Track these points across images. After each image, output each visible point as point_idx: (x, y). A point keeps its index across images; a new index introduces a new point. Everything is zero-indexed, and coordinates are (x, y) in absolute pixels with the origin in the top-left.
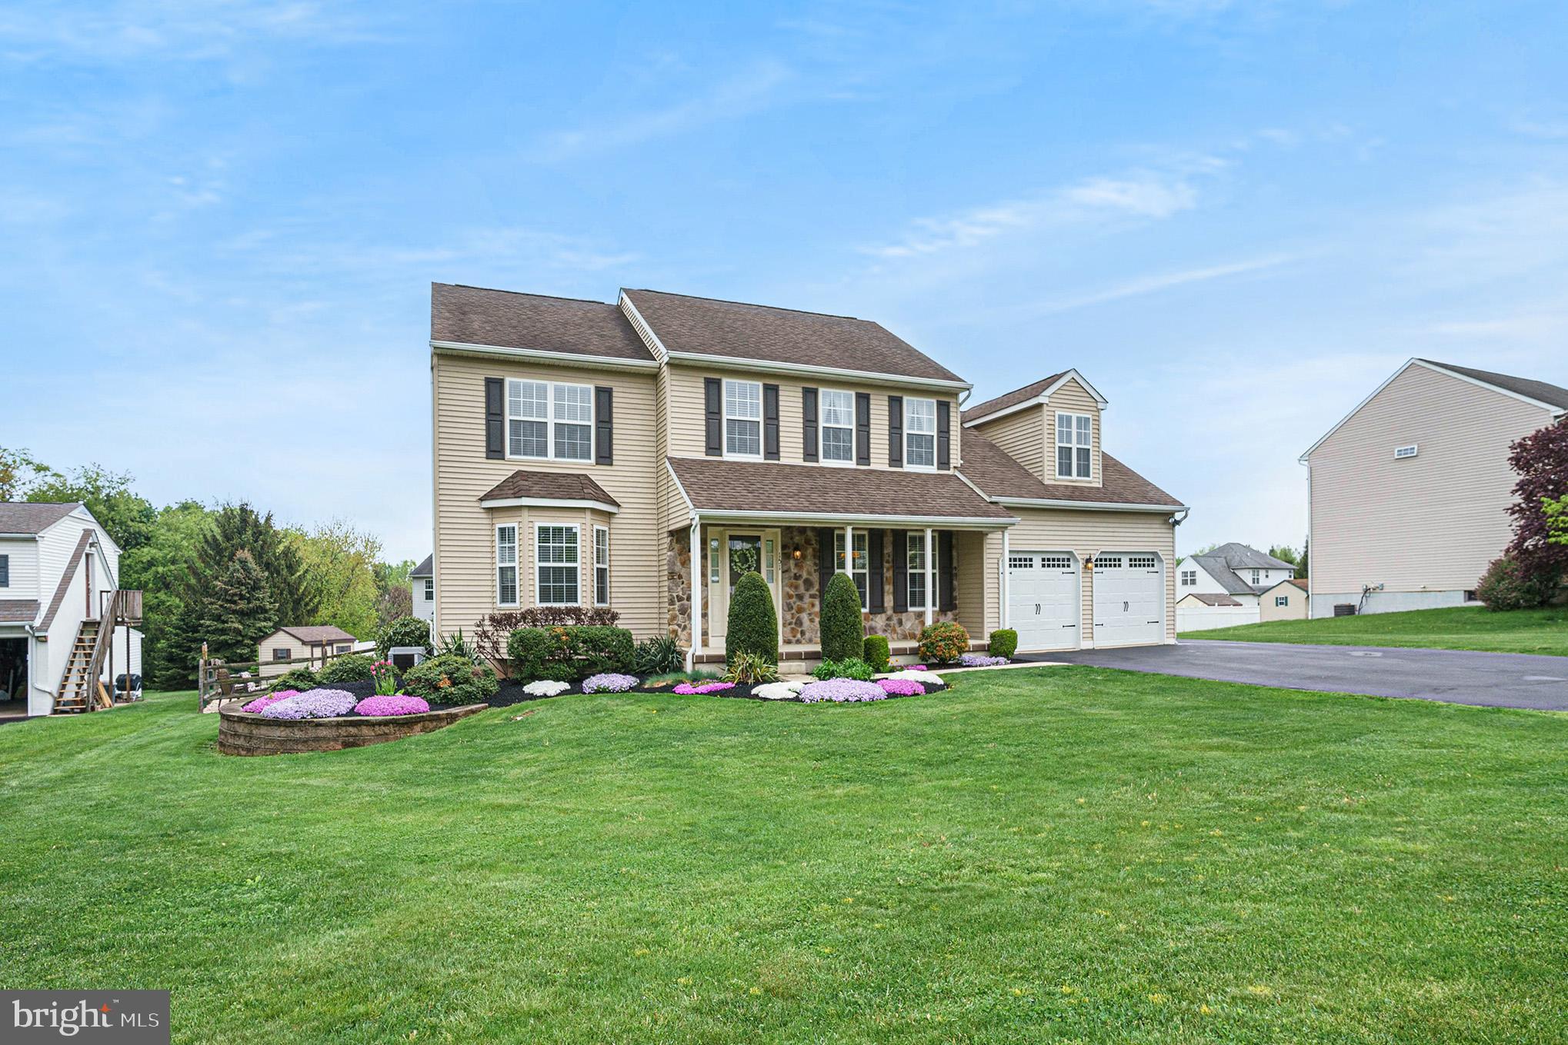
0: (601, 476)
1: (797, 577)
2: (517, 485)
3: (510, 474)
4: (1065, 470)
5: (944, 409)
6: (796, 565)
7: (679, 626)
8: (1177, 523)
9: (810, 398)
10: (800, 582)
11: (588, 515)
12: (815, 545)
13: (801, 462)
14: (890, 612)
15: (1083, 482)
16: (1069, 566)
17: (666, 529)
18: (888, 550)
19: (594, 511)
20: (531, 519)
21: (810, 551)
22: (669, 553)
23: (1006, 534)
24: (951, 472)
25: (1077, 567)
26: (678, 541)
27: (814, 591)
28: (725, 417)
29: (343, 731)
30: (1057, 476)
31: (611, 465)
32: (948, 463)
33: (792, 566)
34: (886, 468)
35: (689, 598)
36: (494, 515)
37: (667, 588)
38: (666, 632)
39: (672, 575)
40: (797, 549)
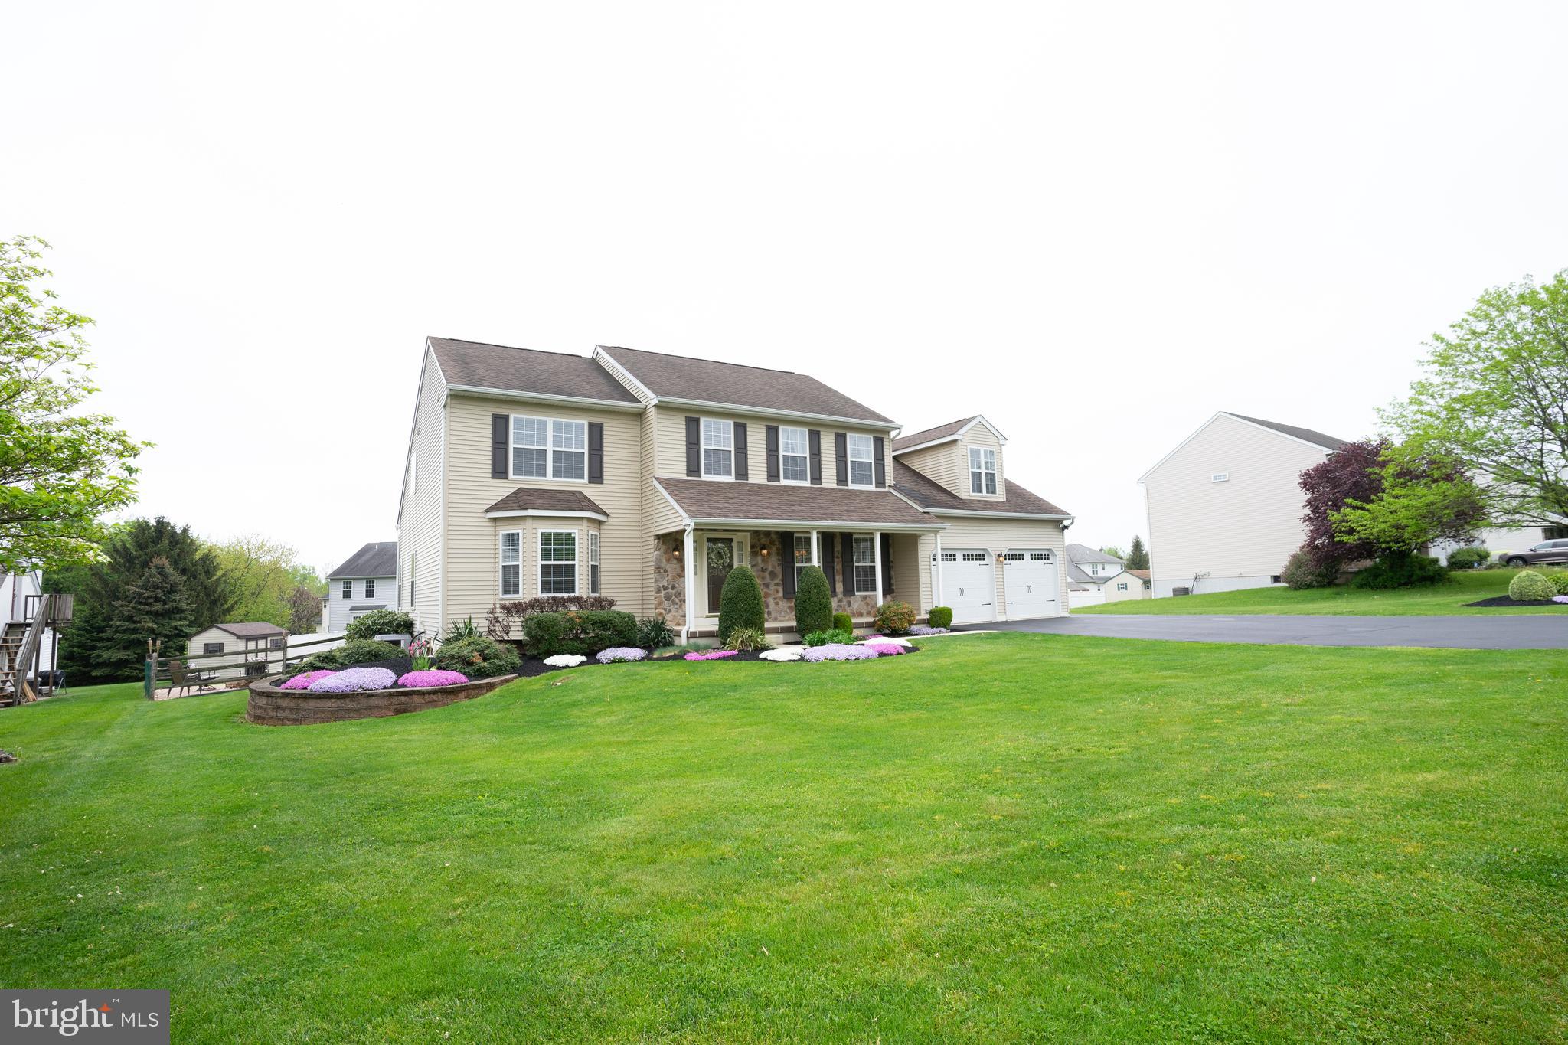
0: (593, 492)
1: (763, 570)
2: (521, 499)
3: (513, 490)
4: (977, 488)
5: (879, 443)
6: (763, 561)
7: (665, 609)
8: (1066, 527)
9: (772, 434)
10: (766, 574)
11: (585, 523)
12: (778, 546)
13: (765, 482)
14: (840, 596)
15: (991, 497)
16: (984, 559)
17: (653, 534)
18: (838, 548)
19: (589, 519)
20: (534, 526)
21: (774, 549)
22: (656, 552)
23: (938, 536)
24: (887, 489)
25: (990, 560)
26: (663, 543)
27: (778, 580)
28: (703, 447)
29: (395, 700)
30: (971, 493)
31: (602, 483)
32: (884, 483)
33: (760, 562)
34: (835, 486)
35: (673, 587)
36: (499, 524)
37: (653, 580)
38: (652, 615)
39: (659, 570)
40: (763, 548)
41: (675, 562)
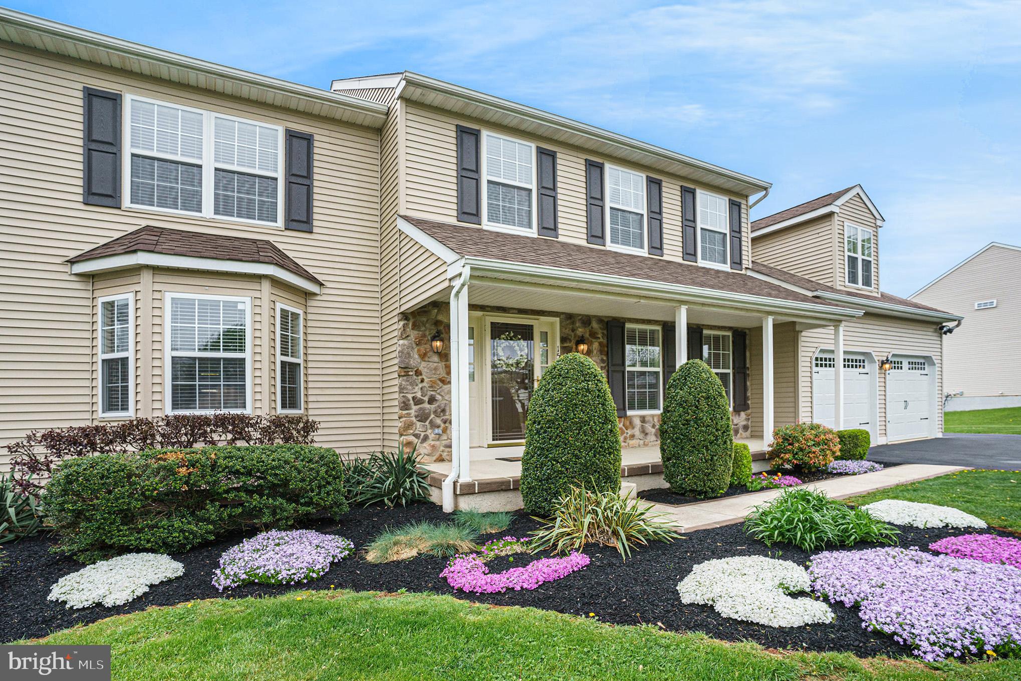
3: (131, 230)
4: (853, 278)
5: (735, 209)
7: (416, 437)
9: (594, 172)
11: (266, 286)
12: (601, 340)
13: (583, 243)
15: (866, 291)
17: (397, 311)
19: (275, 282)
21: (596, 345)
22: (401, 342)
23: (841, 329)
24: (744, 272)
26: (415, 327)
28: (485, 177)
30: (847, 283)
31: (310, 232)
32: (741, 264)
34: (680, 260)
35: (432, 400)
36: (98, 285)
37: (396, 389)
38: (394, 448)
39: (405, 370)
40: (581, 341)
41: (436, 358)
